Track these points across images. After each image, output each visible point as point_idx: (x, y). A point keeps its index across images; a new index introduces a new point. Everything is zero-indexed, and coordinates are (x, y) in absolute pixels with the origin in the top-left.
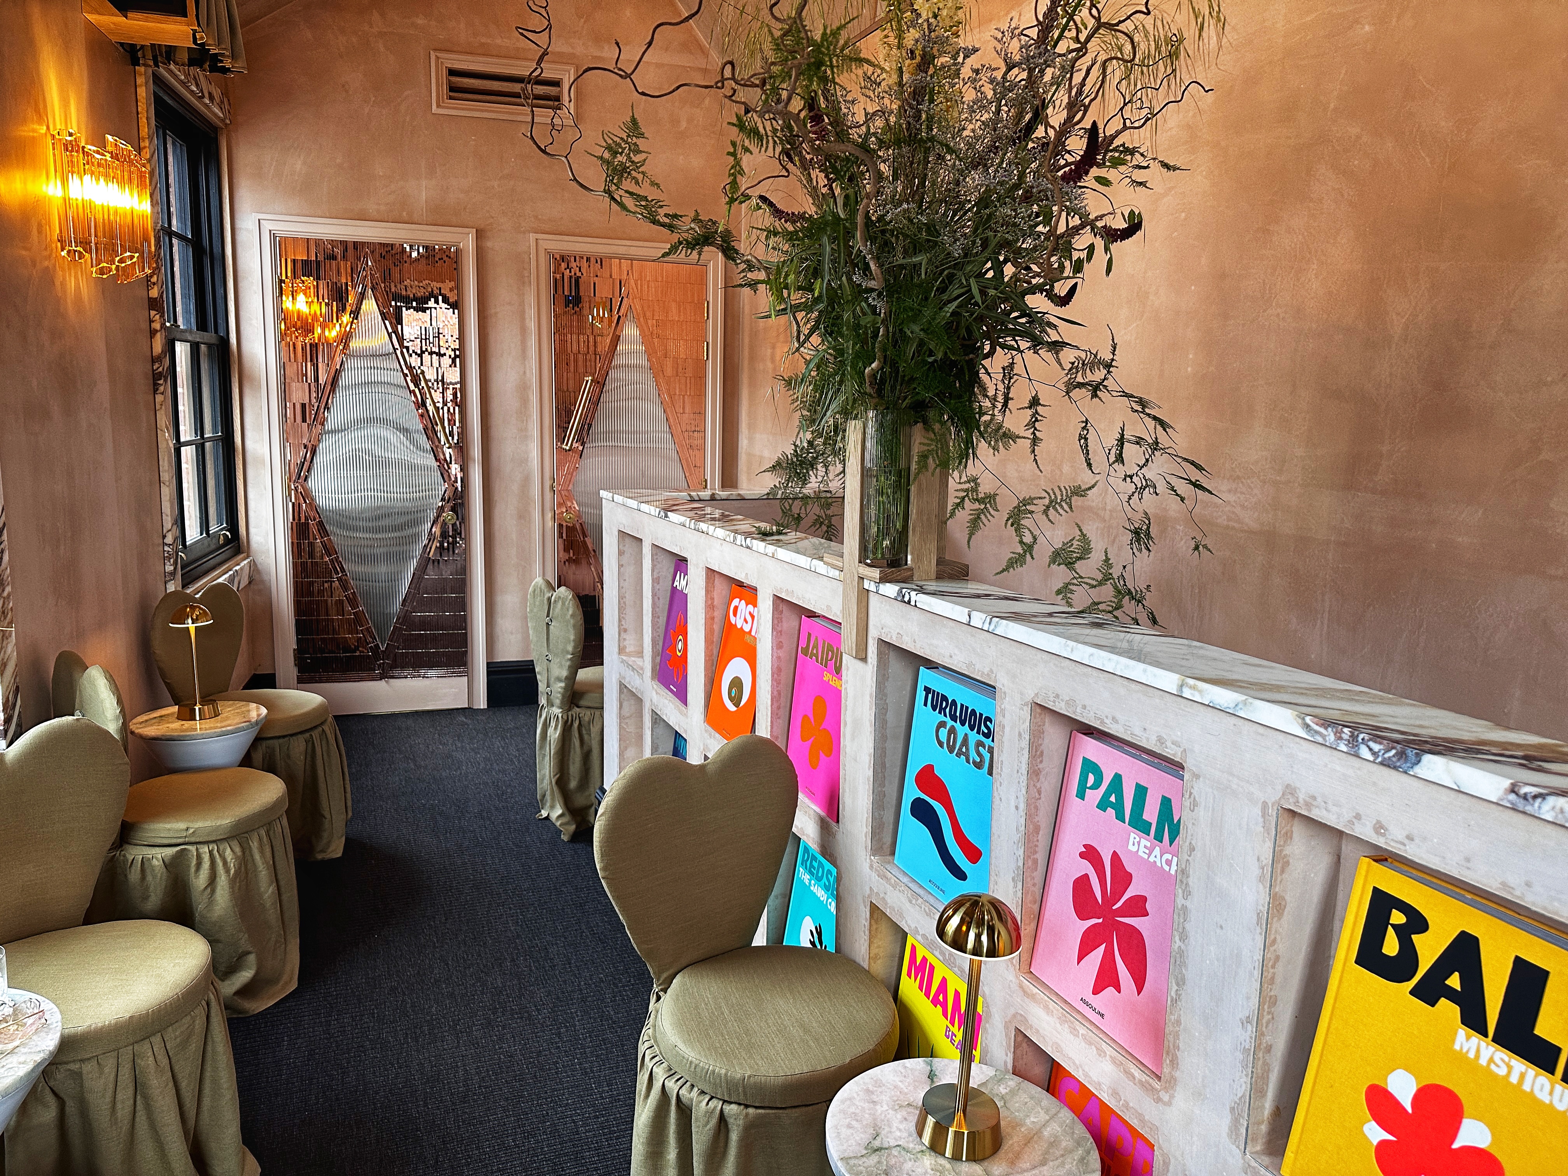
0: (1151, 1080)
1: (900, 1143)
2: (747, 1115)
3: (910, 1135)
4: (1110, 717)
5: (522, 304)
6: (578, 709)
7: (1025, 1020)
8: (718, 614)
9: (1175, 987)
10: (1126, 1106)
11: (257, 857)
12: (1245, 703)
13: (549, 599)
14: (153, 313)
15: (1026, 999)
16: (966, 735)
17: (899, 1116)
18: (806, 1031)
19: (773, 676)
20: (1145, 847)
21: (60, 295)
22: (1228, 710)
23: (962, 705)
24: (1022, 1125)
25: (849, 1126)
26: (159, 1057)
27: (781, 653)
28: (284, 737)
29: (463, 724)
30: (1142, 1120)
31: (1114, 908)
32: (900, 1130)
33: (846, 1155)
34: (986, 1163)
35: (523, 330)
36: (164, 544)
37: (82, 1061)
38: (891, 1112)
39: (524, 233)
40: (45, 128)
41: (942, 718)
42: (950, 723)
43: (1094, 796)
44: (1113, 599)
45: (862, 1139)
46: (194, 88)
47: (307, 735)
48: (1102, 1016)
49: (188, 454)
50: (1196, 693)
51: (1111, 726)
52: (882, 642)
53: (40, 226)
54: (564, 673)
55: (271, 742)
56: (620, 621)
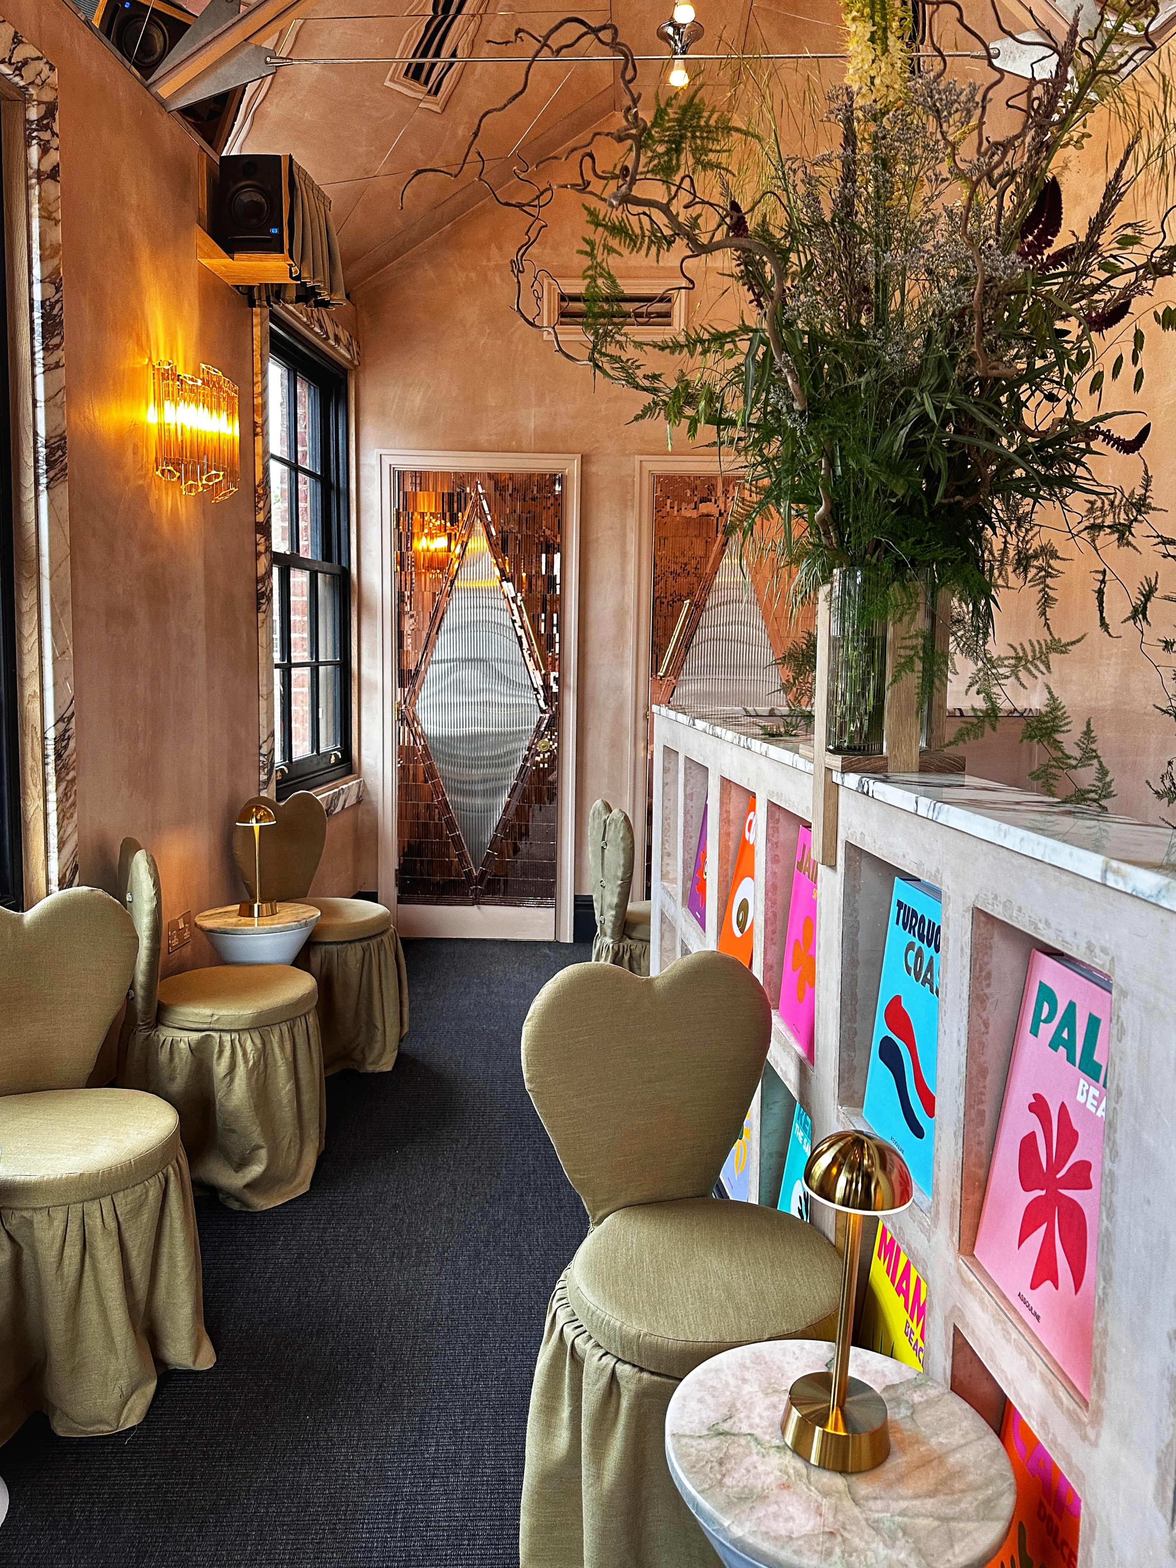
0: (1079, 1410)
1: (753, 1432)
2: (640, 1379)
3: (772, 1425)
4: (1043, 921)
5: (624, 528)
6: (630, 941)
7: (962, 1316)
8: (733, 829)
9: (1102, 1284)
10: (1054, 1441)
11: (277, 1051)
12: (1168, 887)
13: (605, 821)
14: (259, 536)
15: (964, 1290)
16: (932, 958)
17: (768, 1402)
18: (730, 1297)
19: (766, 894)
20: (1094, 1097)
21: (154, 511)
22: (1150, 899)
23: (930, 921)
24: (923, 1444)
25: (700, 1401)
26: (107, 1221)
27: (777, 868)
28: (343, 943)
29: (546, 956)
30: (1069, 1463)
31: (1058, 1176)
32: (761, 1417)
33: (681, 1432)
34: (854, 1478)
35: (624, 554)
36: (260, 754)
37: (35, 1209)
38: (760, 1395)
39: (629, 455)
40: (147, 360)
41: (911, 938)
42: (918, 944)
43: (1047, 1031)
44: (1097, 783)
45: (709, 1417)
46: (317, 330)
47: (365, 943)
48: (1038, 1318)
49: (301, 677)
50: (1120, 879)
51: (1044, 932)
52: (849, 846)
53: (135, 447)
54: (615, 900)
55: (329, 947)
56: (663, 844)
